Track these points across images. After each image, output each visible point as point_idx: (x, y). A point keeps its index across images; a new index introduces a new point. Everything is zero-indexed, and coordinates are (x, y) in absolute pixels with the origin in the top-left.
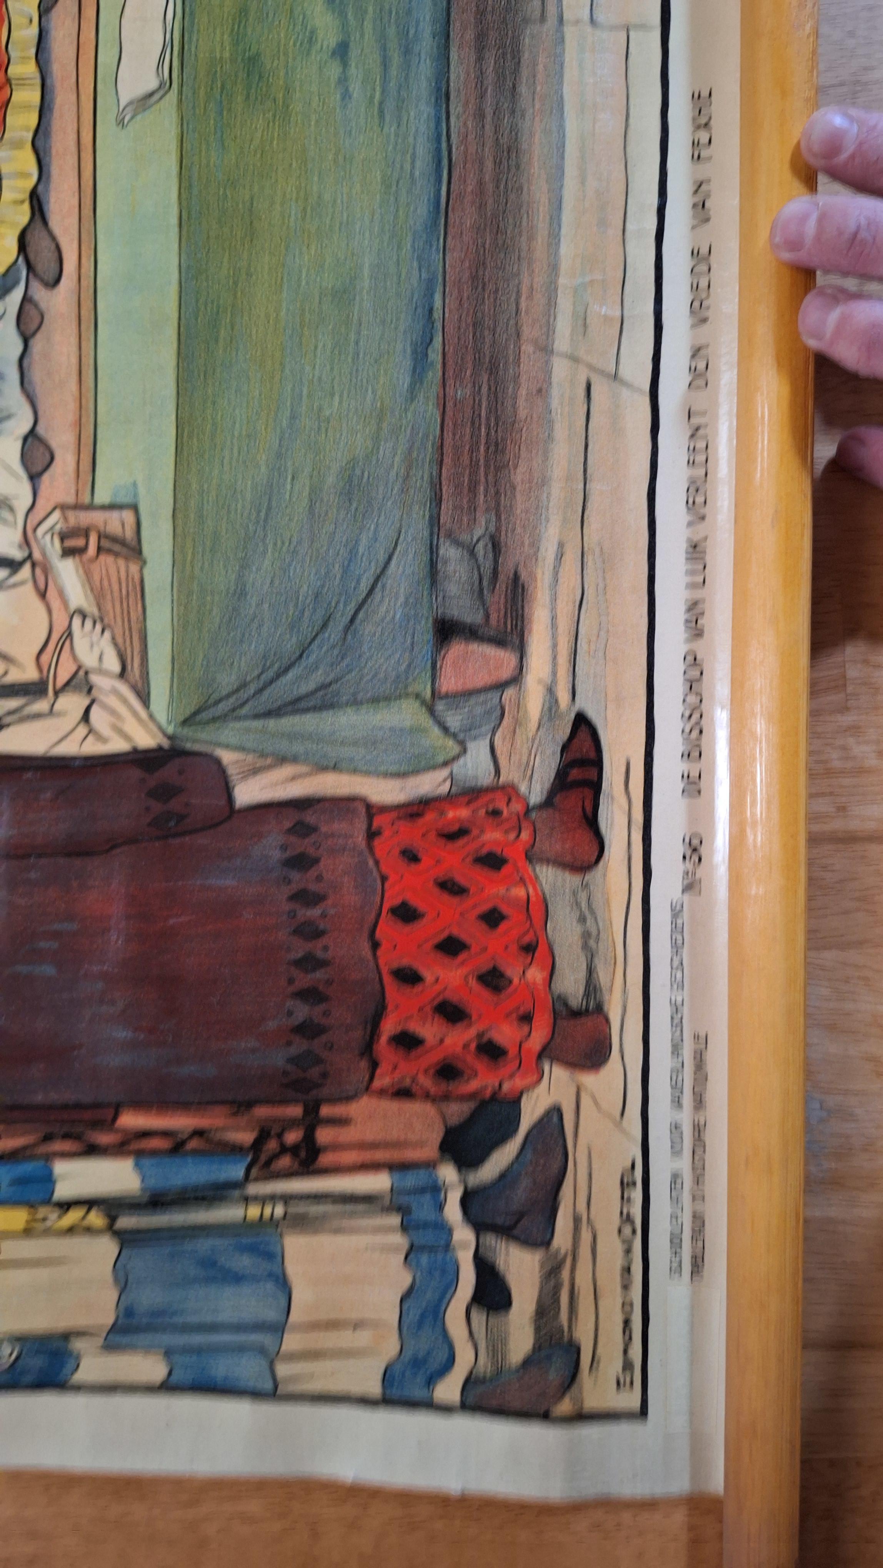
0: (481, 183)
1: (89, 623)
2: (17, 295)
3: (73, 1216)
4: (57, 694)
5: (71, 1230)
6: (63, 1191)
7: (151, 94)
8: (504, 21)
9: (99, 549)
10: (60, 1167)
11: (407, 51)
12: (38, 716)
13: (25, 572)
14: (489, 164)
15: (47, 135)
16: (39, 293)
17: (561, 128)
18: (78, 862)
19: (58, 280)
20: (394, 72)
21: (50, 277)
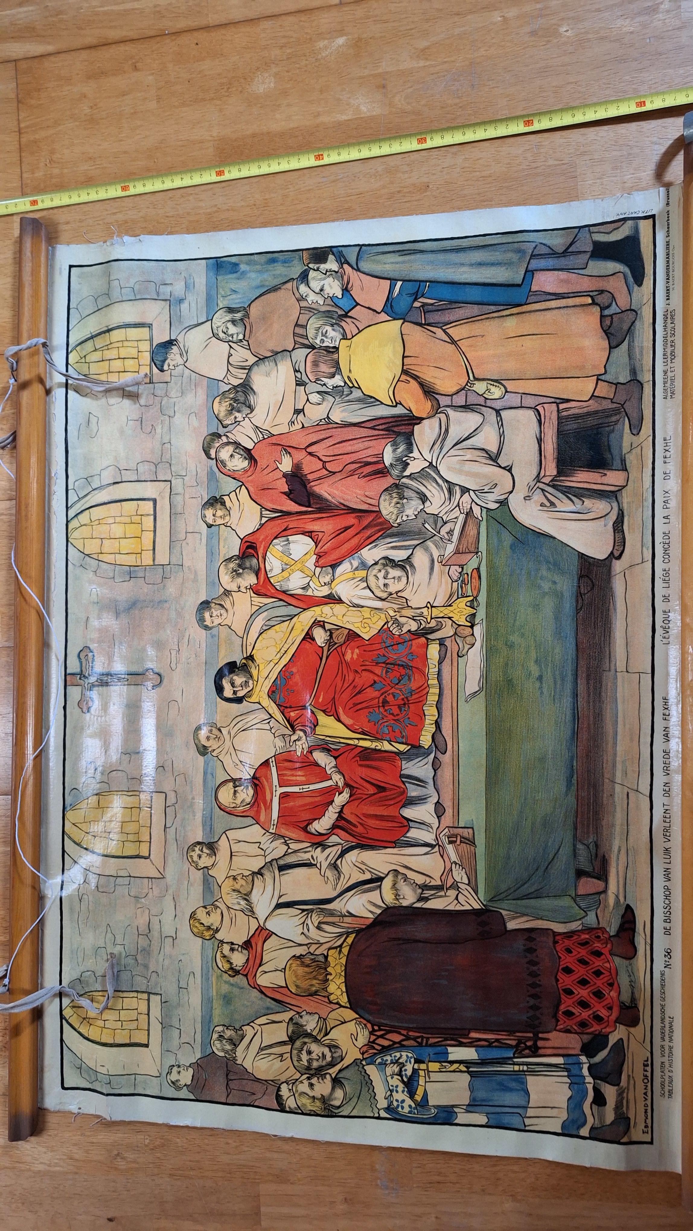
0: (589, 724)
1: (458, 866)
2: (432, 756)
3: (455, 1066)
4: (447, 889)
5: (454, 1071)
6: (451, 1058)
7: (476, 692)
8: (596, 671)
9: (461, 842)
10: (450, 1049)
11: (563, 680)
12: (441, 897)
13: (437, 849)
14: (592, 718)
15: (441, 703)
16: (439, 755)
17: (617, 707)
18: (454, 946)
19: (445, 752)
20: (558, 686)
21: (443, 751)
